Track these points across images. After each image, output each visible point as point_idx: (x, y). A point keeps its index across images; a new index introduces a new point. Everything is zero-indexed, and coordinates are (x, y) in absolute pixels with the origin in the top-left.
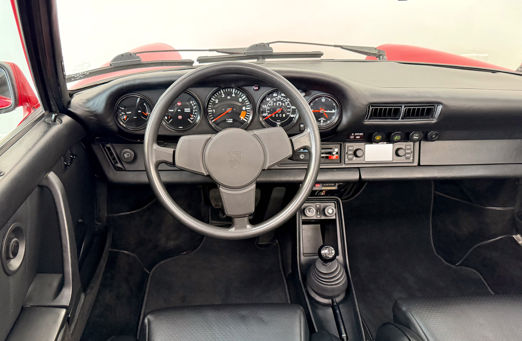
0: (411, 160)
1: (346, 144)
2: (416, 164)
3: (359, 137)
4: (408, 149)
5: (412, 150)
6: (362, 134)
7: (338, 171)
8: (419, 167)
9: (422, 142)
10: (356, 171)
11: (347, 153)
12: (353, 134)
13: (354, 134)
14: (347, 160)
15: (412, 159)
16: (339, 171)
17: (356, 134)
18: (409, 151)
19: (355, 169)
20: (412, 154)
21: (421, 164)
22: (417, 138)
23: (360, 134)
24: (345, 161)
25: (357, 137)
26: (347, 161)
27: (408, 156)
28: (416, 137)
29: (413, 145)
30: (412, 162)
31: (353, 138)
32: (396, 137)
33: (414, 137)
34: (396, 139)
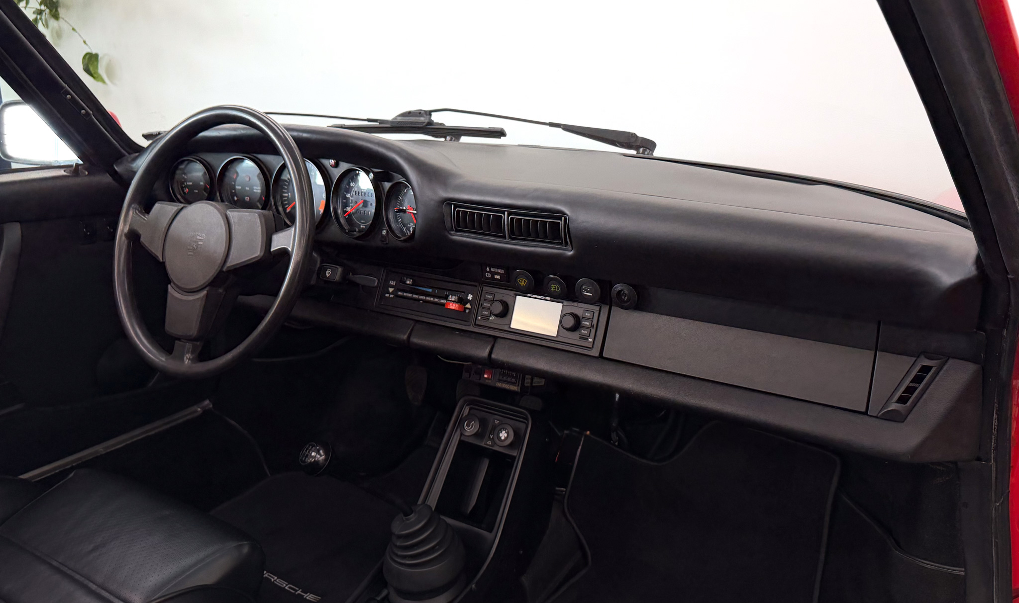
0: (590, 342)
1: (485, 288)
2: (595, 352)
3: (498, 277)
4: (587, 319)
5: (595, 322)
6: (502, 271)
8: (600, 360)
9: (613, 308)
10: (488, 341)
11: (482, 305)
12: (488, 269)
13: (490, 269)
14: (479, 317)
15: (591, 340)
17: (493, 270)
18: (588, 324)
19: (487, 339)
20: (593, 331)
21: (604, 355)
22: (591, 295)
23: (499, 271)
24: (477, 319)
25: (496, 277)
26: (479, 320)
27: (584, 332)
28: (588, 292)
29: (598, 312)
30: (591, 347)
31: (490, 276)
32: (553, 286)
33: (584, 292)
34: (553, 290)
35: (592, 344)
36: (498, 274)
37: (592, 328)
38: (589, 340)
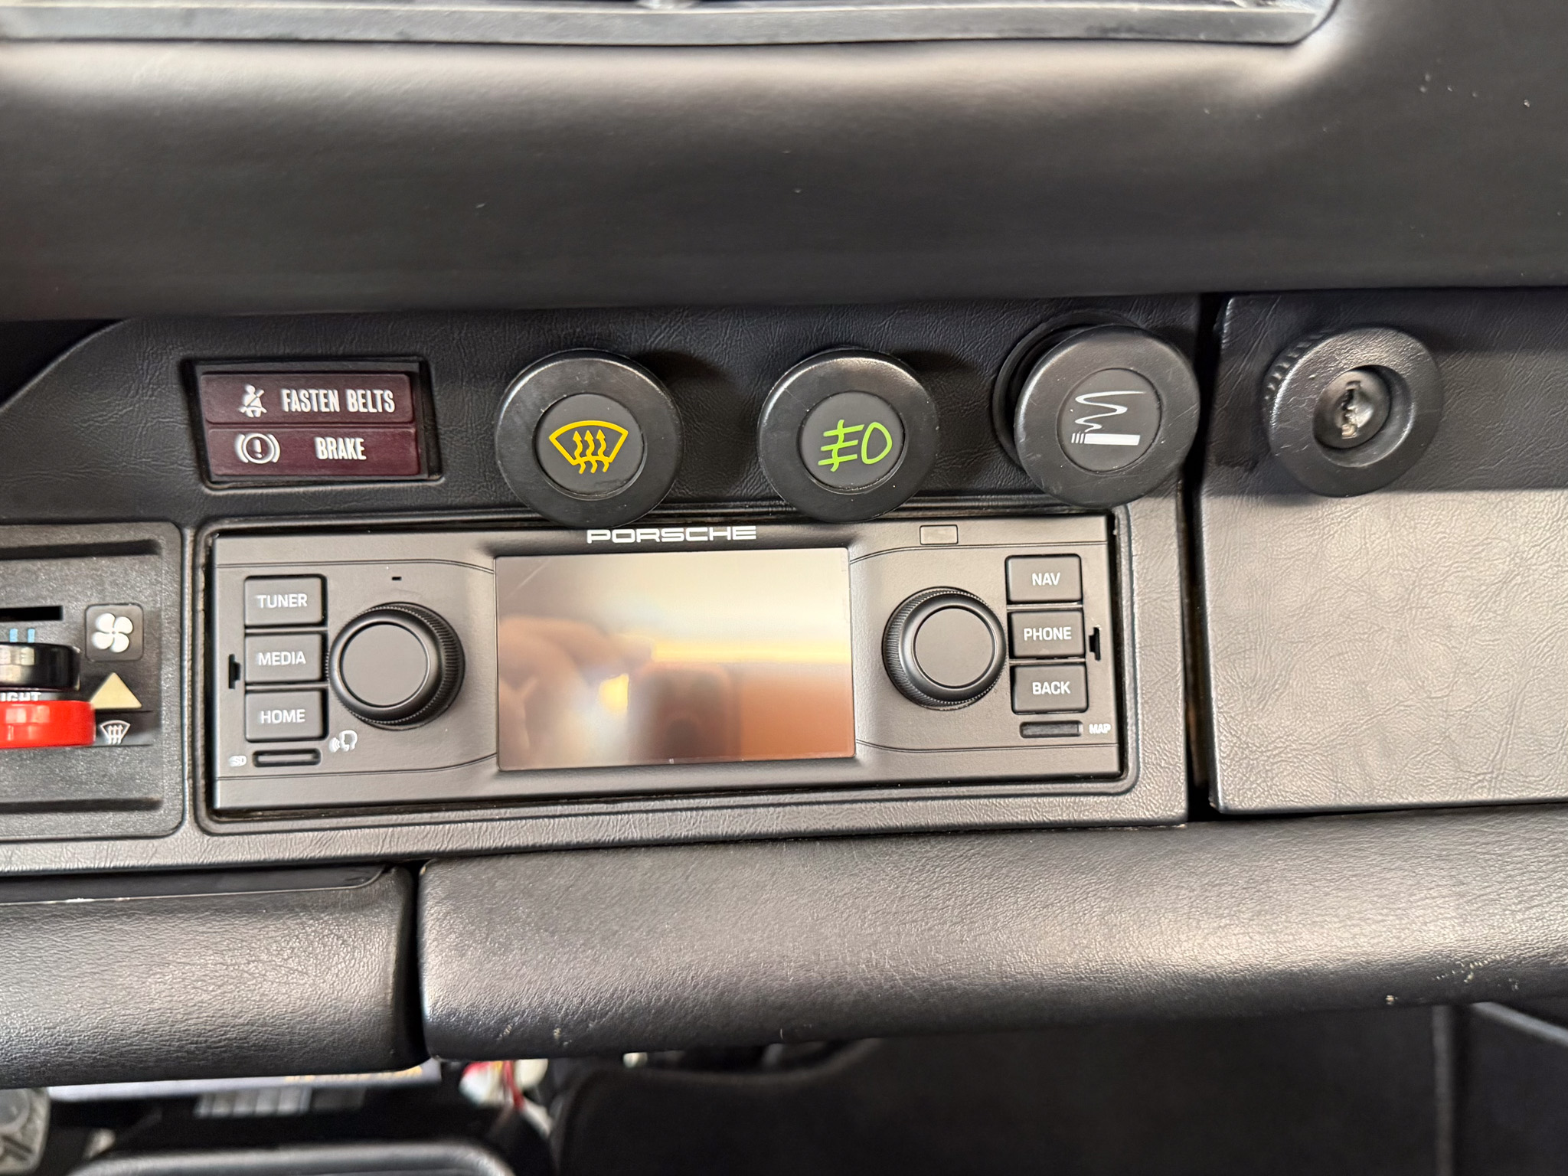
0: (1096, 742)
1: (226, 550)
2: (1161, 793)
3: (349, 449)
5: (1099, 616)
6: (385, 400)
7: (112, 913)
8: (1208, 833)
9: (1210, 508)
10: (361, 905)
11: (234, 670)
13: (271, 400)
14: (232, 759)
15: (1101, 726)
16: (128, 912)
17: (297, 401)
18: (1062, 635)
19: (346, 892)
20: (1102, 671)
21: (1229, 794)
22: (1133, 440)
23: (356, 400)
24: (219, 771)
25: (327, 448)
27: (1047, 689)
28: (1112, 425)
29: (1103, 550)
30: (1114, 767)
31: (275, 455)
32: (841, 431)
33: (1082, 429)
34: (836, 461)
35: (1114, 751)
36: (342, 423)
37: (1090, 655)
38: (1094, 729)
